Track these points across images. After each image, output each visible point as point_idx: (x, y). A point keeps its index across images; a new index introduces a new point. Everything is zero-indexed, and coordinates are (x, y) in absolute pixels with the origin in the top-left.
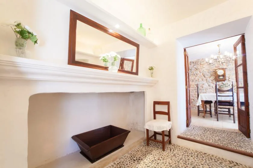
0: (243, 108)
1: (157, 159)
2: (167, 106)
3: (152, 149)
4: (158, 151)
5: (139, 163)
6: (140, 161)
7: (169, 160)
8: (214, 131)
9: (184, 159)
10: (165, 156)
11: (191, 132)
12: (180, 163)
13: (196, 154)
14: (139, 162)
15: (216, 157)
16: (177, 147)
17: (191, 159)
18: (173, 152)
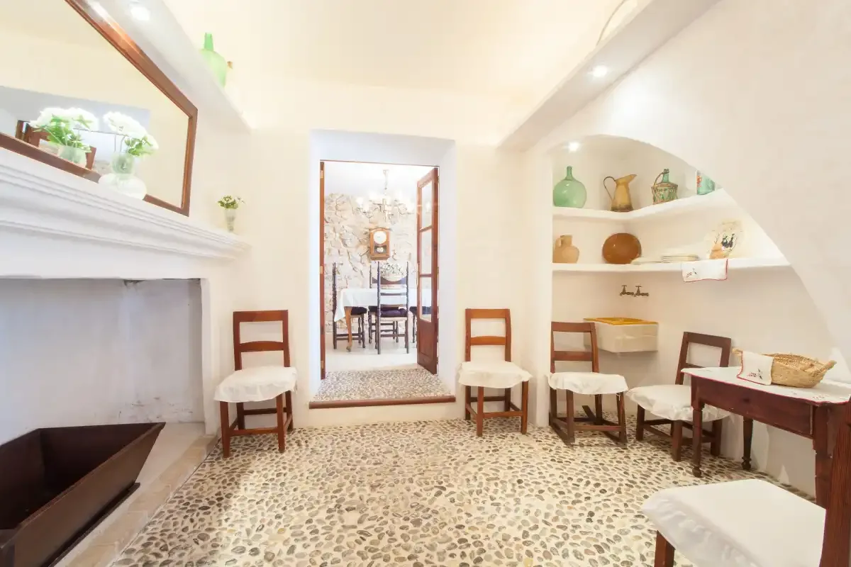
0: (427, 318)
1: (275, 477)
2: (280, 324)
3: (244, 461)
4: (266, 459)
5: (226, 508)
6: (226, 502)
7: (305, 466)
8: (379, 375)
9: (338, 450)
10: (290, 461)
11: (335, 388)
12: (335, 461)
13: (358, 431)
14: (223, 505)
15: (394, 425)
16: (308, 432)
17: (354, 445)
18: (307, 446)
